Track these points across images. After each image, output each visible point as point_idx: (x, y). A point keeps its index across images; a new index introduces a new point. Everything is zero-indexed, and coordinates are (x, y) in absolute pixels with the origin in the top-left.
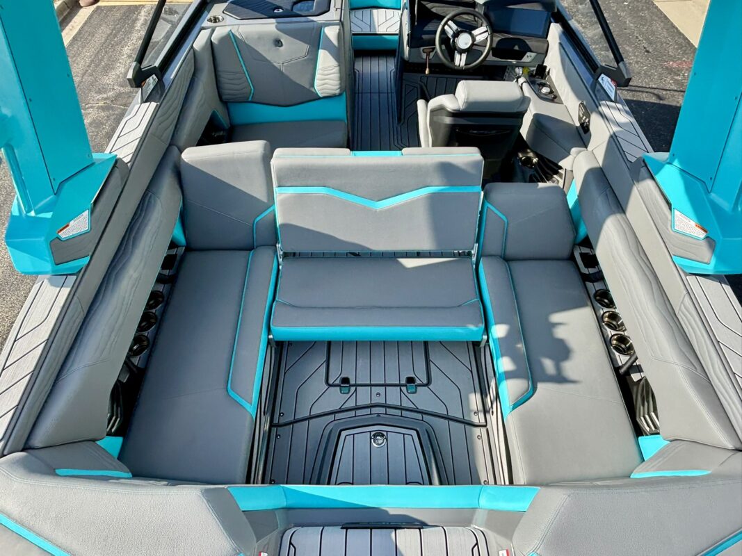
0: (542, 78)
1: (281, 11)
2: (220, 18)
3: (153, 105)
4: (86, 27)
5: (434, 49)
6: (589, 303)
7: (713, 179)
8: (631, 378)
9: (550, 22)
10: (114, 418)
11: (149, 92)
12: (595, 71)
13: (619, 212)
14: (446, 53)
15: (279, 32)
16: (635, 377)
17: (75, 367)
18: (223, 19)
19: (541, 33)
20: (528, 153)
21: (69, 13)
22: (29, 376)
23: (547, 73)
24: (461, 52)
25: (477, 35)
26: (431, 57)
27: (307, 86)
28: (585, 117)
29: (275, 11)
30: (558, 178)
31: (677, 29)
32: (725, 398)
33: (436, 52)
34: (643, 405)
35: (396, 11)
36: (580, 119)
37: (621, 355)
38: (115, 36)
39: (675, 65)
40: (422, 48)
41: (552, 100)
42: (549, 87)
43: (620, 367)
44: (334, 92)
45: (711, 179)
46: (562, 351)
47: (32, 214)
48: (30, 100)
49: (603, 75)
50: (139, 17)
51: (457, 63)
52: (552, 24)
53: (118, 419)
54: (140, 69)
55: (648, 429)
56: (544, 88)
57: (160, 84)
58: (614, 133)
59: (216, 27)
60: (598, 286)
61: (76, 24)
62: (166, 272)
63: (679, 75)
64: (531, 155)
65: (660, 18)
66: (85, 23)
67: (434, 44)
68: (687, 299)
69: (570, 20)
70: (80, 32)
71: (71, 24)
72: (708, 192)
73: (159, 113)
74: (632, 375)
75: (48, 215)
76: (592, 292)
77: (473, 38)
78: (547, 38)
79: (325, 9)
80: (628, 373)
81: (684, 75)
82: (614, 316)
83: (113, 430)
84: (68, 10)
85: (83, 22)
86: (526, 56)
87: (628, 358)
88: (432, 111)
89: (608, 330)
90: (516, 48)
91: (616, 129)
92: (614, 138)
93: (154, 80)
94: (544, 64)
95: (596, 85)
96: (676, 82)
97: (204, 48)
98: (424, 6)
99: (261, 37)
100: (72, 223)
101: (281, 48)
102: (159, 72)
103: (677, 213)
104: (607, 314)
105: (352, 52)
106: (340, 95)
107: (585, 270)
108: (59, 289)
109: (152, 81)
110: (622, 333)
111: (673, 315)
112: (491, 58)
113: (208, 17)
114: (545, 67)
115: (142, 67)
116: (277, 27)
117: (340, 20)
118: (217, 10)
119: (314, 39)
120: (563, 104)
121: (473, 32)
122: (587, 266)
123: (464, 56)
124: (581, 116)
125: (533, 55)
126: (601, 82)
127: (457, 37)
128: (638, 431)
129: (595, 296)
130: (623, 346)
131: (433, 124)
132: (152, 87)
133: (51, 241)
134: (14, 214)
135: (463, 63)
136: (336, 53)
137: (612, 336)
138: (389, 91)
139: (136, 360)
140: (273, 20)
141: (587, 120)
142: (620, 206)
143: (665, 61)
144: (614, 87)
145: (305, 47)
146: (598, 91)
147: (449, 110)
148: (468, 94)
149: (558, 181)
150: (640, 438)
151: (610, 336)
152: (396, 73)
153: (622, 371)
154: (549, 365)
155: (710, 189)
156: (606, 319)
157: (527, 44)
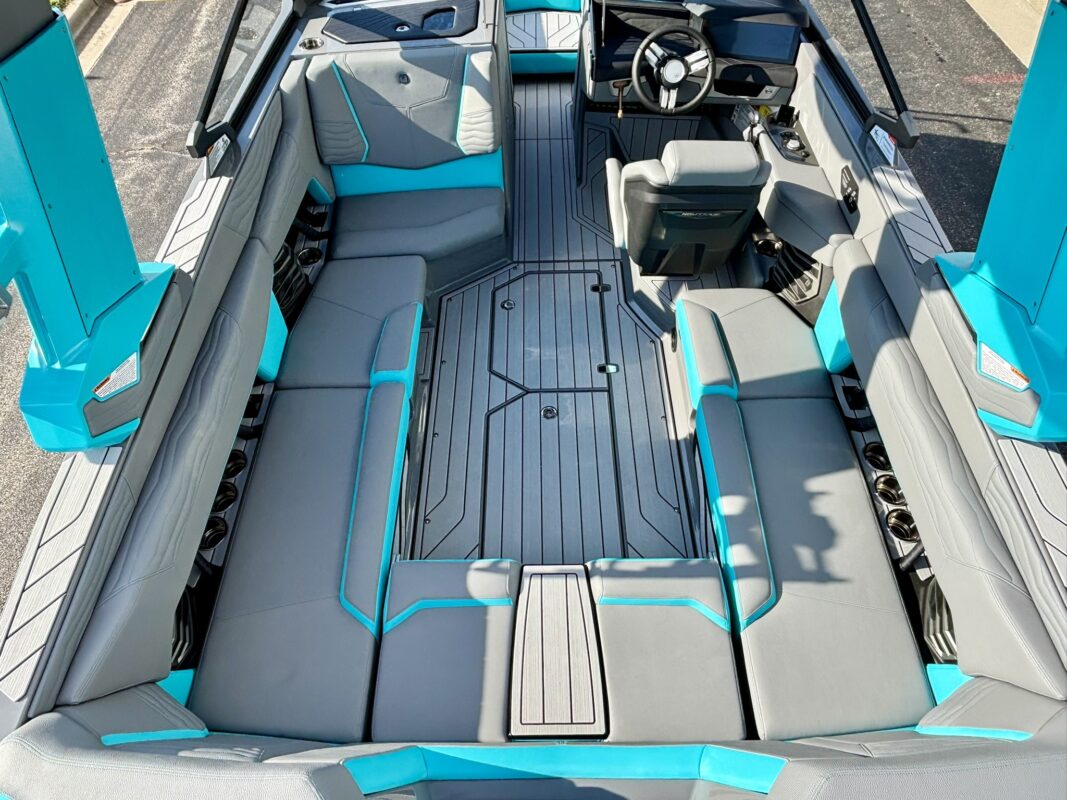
0: (788, 126)
1: (406, 29)
2: (318, 41)
3: (225, 180)
4: (124, 33)
5: (629, 82)
6: (856, 464)
7: (1038, 305)
8: (917, 575)
9: (800, 42)
10: (180, 643)
11: (218, 161)
12: (865, 120)
13: (901, 337)
14: (648, 89)
15: (405, 62)
16: (922, 574)
17: (124, 583)
18: (323, 43)
19: (786, 58)
20: (767, 234)
21: (97, 13)
22: (60, 600)
23: (794, 117)
24: (670, 87)
25: (693, 63)
26: (625, 94)
27: (446, 140)
28: (850, 189)
29: (398, 30)
30: (812, 277)
31: (985, 24)
32: (1051, 623)
33: (633, 87)
34: (934, 618)
35: (573, 15)
36: (843, 190)
37: (902, 542)
38: (165, 47)
39: (981, 81)
40: (612, 82)
41: (802, 161)
42: (798, 139)
43: (901, 560)
44: (484, 148)
45: (1035, 304)
46: (824, 535)
47: (57, 366)
48: (50, 207)
49: (876, 127)
50: (199, 18)
51: (663, 104)
52: (802, 45)
53: (187, 644)
54: (204, 130)
55: (940, 653)
56: (791, 141)
57: (234, 148)
58: (893, 217)
59: (313, 55)
60: (869, 437)
61: (108, 30)
62: (250, 422)
63: (986, 95)
64: (771, 237)
65: (959, 8)
66: (123, 28)
67: (630, 75)
68: (998, 474)
69: (829, 37)
70: (114, 43)
71: (100, 29)
72: (1030, 323)
73: (234, 190)
74: (918, 571)
75: (81, 367)
76: (861, 446)
77: (687, 67)
78: (794, 64)
79: (470, 25)
80: (912, 568)
81: (995, 95)
82: (892, 482)
83: (180, 660)
84: (96, 9)
85: (118, 27)
86: (764, 91)
87: (912, 545)
88: (628, 182)
89: (884, 503)
90: (750, 79)
91: (895, 208)
92: (892, 224)
93: (225, 142)
94: (791, 105)
95: (866, 140)
96: (983, 106)
97: (295, 89)
98: (615, 17)
99: (377, 71)
100: (114, 375)
101: (408, 86)
102: (232, 130)
103: (984, 348)
104: (882, 479)
105: (510, 79)
106: (494, 151)
107: (850, 413)
108: (98, 466)
109: (221, 145)
110: (904, 508)
111: (978, 494)
112: (714, 94)
113: (301, 41)
114: (793, 109)
115: (207, 127)
116: (401, 54)
117: (493, 42)
118: (314, 28)
119: (456, 72)
120: (818, 165)
121: (687, 58)
122: (853, 406)
123: (674, 94)
124: (845, 186)
125: (774, 89)
126: (874, 137)
127: (664, 66)
128: (927, 656)
129: (865, 451)
130: (906, 527)
131: (630, 201)
132: (221, 153)
133: (86, 405)
134: (31, 366)
135: (672, 105)
136: (487, 91)
137: (890, 513)
138: (565, 137)
139: (208, 555)
140: (396, 44)
141: (854, 194)
142: (900, 327)
143: (967, 74)
144: (894, 147)
145: (442, 83)
146: (870, 149)
147: (653, 184)
148: (680, 163)
149: (811, 281)
150: (929, 666)
151: (887, 512)
152: (574, 107)
153: (903, 565)
154: (806, 555)
155: (1033, 321)
156: (881, 486)
157: (765, 74)
